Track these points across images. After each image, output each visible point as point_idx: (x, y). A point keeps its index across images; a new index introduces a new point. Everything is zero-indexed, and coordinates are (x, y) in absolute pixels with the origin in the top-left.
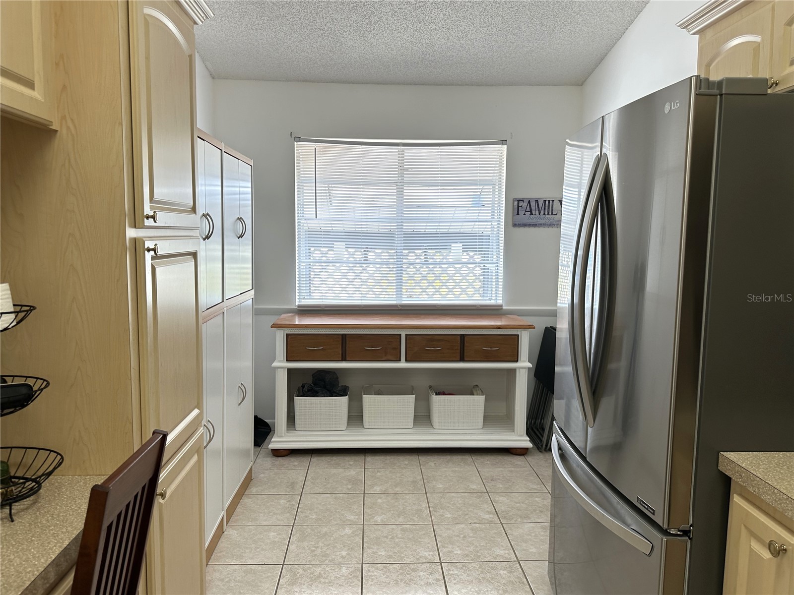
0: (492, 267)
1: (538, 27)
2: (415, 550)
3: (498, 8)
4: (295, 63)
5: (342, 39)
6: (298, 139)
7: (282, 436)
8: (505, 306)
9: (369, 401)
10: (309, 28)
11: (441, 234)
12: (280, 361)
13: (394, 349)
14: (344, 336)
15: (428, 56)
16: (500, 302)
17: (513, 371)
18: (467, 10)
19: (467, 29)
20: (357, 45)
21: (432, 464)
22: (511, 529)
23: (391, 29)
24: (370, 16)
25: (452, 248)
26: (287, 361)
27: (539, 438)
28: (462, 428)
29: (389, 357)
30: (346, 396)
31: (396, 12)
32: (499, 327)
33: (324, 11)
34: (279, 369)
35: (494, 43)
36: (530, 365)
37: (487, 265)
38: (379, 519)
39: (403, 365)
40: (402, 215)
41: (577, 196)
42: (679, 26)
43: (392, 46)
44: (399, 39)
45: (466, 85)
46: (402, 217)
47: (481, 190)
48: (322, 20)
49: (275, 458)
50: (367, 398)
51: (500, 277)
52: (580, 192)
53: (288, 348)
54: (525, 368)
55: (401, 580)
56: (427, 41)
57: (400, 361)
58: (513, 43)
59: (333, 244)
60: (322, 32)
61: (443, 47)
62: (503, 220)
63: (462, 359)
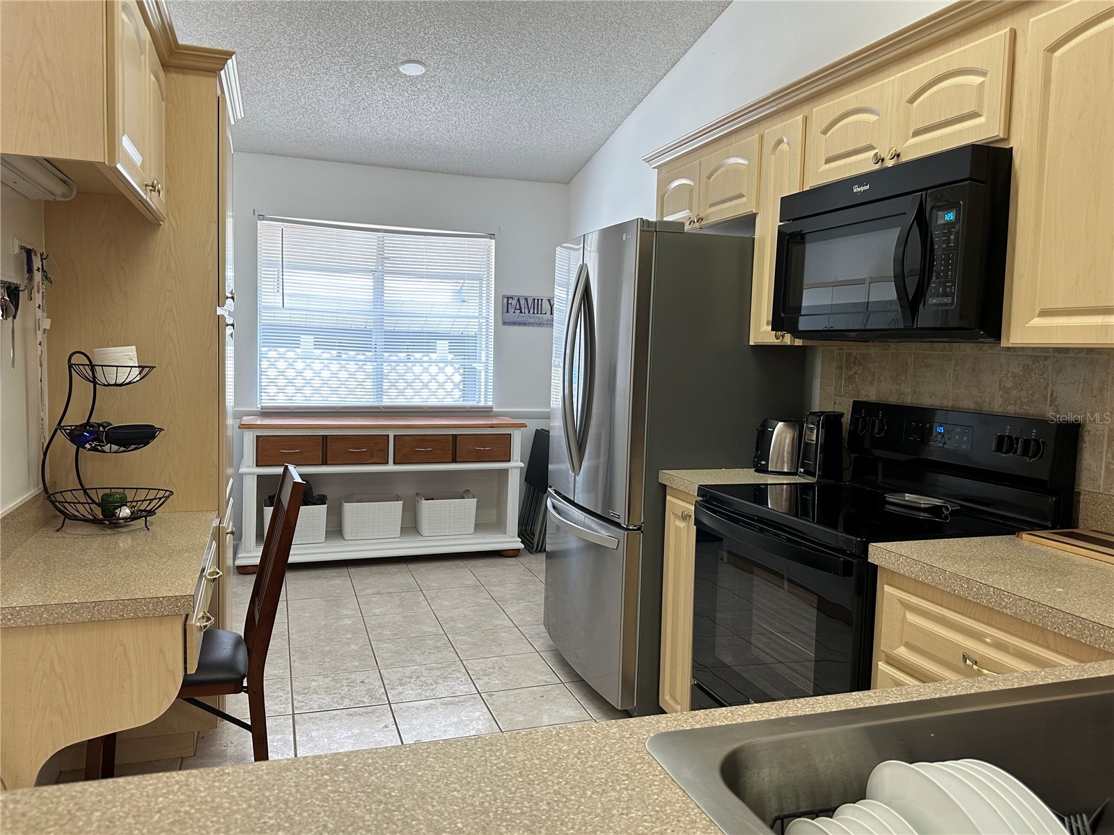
0: (479, 367)
1: (527, 128)
2: (419, 628)
3: (489, 109)
4: (265, 136)
5: (325, 119)
6: (262, 217)
7: (251, 551)
8: (496, 408)
9: (351, 510)
10: (291, 105)
11: (427, 333)
12: (248, 467)
13: (382, 450)
14: (325, 437)
15: (414, 143)
16: (490, 404)
17: (506, 471)
18: (460, 107)
19: (457, 124)
20: (339, 126)
21: (423, 570)
22: (507, 607)
23: (379, 115)
24: (360, 102)
25: (438, 345)
26: (257, 466)
27: (530, 542)
28: (453, 534)
29: (376, 460)
30: (325, 504)
31: (388, 101)
32: (492, 426)
33: (311, 93)
34: (247, 476)
35: (483, 138)
36: (522, 465)
37: (474, 365)
38: (377, 611)
39: (391, 467)
40: (382, 307)
41: (565, 296)
42: (644, 160)
43: (379, 131)
44: (386, 125)
45: (452, 173)
46: (382, 310)
47: (461, 285)
48: (307, 100)
49: (242, 577)
50: (349, 508)
51: (490, 378)
52: (568, 292)
53: (259, 451)
54: (517, 468)
55: (411, 647)
56: (415, 130)
57: (388, 463)
58: (502, 140)
59: (299, 337)
60: (304, 110)
61: (432, 137)
62: (493, 318)
63: (454, 461)
